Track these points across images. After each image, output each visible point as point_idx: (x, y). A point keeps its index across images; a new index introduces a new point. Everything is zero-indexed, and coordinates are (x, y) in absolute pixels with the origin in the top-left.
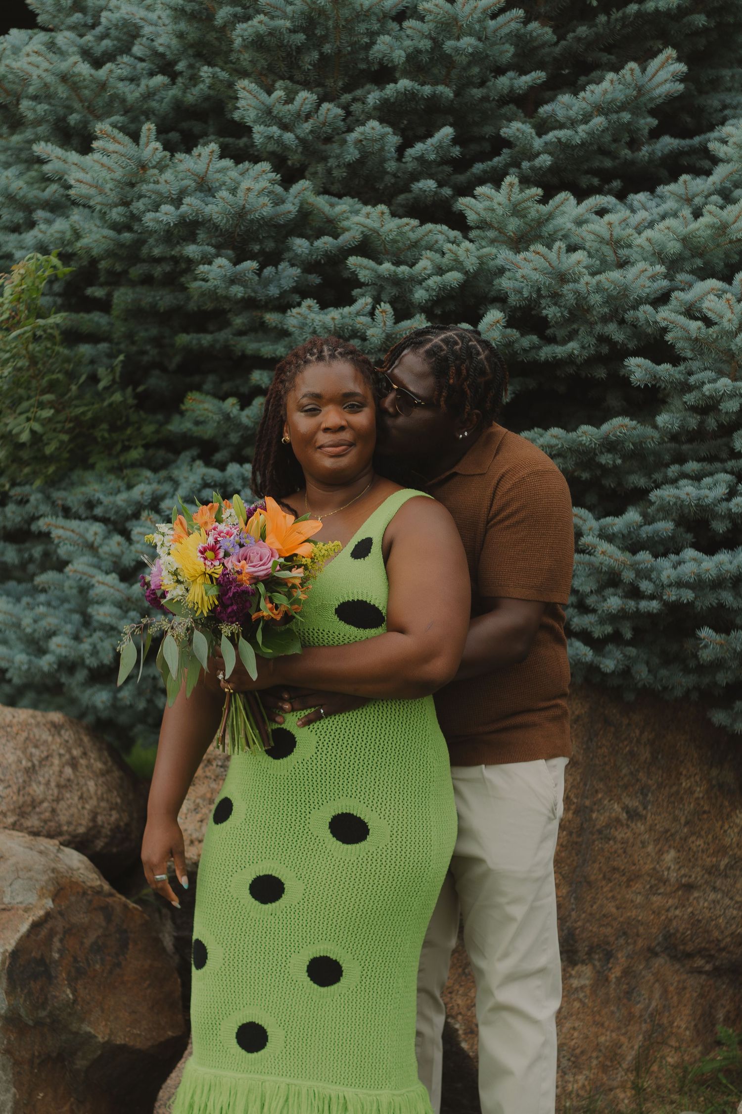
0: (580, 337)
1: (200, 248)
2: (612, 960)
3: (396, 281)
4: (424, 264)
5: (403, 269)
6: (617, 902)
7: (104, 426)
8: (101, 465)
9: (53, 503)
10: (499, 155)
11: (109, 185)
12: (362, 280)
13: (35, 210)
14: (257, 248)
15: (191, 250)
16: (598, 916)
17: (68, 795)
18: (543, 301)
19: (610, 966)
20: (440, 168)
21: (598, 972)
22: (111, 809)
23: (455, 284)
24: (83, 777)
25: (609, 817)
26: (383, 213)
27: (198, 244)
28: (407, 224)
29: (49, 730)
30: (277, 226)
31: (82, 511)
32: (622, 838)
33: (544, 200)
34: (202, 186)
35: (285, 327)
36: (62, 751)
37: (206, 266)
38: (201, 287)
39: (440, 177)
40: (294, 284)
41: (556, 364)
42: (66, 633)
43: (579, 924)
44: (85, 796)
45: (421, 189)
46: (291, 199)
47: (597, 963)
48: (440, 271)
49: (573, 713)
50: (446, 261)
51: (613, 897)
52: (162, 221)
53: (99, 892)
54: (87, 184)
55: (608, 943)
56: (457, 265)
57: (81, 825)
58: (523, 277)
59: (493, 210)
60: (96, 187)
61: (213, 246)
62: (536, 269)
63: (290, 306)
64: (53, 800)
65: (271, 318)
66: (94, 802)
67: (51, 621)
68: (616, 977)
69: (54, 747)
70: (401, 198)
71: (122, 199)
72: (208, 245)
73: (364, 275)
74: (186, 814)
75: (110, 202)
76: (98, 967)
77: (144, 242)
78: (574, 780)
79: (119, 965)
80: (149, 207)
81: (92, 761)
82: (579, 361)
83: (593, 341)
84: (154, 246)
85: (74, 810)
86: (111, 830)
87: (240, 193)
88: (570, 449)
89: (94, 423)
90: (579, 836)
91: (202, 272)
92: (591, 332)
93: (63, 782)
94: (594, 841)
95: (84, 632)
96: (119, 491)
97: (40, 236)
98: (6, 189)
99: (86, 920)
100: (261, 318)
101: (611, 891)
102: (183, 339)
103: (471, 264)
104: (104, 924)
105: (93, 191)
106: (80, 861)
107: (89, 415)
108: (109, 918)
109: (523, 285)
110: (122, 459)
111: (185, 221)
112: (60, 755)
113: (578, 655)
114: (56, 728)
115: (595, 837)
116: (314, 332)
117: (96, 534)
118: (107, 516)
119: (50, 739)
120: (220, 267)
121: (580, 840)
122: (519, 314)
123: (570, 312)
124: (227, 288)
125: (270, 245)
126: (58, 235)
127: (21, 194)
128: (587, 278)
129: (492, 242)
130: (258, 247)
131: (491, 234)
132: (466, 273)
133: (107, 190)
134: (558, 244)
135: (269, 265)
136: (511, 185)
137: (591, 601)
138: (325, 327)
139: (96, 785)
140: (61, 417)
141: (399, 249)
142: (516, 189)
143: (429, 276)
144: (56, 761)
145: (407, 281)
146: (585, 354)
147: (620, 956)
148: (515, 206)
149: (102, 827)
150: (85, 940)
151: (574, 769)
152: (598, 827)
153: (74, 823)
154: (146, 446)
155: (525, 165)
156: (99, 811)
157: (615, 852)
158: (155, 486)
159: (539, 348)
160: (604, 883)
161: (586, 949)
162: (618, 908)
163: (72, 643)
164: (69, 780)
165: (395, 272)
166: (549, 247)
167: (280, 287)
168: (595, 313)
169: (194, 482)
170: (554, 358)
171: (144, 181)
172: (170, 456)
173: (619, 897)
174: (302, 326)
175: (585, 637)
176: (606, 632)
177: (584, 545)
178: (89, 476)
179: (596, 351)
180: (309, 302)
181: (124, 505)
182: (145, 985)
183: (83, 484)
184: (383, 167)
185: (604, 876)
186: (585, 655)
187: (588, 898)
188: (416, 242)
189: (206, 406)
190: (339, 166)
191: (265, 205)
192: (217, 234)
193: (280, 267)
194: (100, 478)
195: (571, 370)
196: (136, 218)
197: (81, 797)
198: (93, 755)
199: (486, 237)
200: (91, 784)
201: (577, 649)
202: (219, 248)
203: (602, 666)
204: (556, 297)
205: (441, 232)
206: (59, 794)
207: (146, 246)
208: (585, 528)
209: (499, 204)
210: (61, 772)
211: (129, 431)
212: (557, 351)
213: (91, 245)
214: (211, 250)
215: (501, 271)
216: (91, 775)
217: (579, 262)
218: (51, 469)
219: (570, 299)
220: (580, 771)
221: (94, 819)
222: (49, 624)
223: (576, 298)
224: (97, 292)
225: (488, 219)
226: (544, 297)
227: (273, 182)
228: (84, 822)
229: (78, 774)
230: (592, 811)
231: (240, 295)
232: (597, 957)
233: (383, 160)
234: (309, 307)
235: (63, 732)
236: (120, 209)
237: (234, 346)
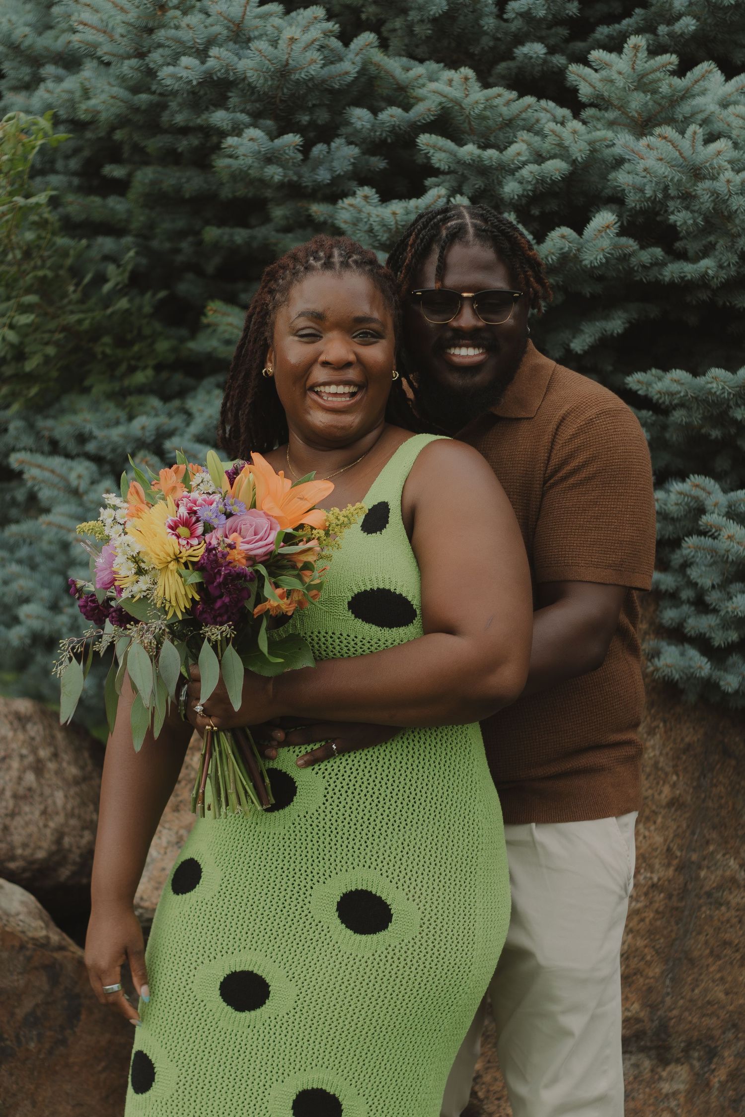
0: (717, 253)
1: (232, 115)
2: (715, 1060)
3: (481, 169)
4: (519, 149)
5: (491, 153)
6: (727, 986)
7: (107, 339)
8: (100, 388)
9: (38, 436)
10: (630, 15)
11: (120, 30)
12: (437, 165)
13: (43, 65)
14: (305, 119)
15: (219, 117)
16: (700, 1003)
17: (27, 809)
18: (671, 204)
19: (713, 1066)
20: (553, 30)
21: (697, 1074)
22: (84, 828)
23: (557, 176)
24: (49, 786)
25: (722, 876)
26: (466, 79)
27: (227, 109)
28: (499, 95)
29: (11, 723)
30: (331, 91)
31: (72, 447)
32: (738, 904)
33: (681, 71)
34: (238, 35)
35: (336, 222)
36: (24, 751)
37: (236, 138)
38: (229, 167)
39: (552, 41)
40: (350, 168)
41: (685, 286)
42: (42, 599)
43: (675, 1012)
44: (49, 810)
45: (525, 55)
46: (351, 56)
47: (697, 1064)
48: (539, 158)
49: (682, 739)
50: (547, 146)
51: (722, 979)
52: (181, 77)
53: (43, 945)
54: (93, 28)
55: (712, 1038)
56: (562, 152)
57: (40, 848)
58: (645, 170)
59: (612, 81)
60: (105, 32)
61: (248, 113)
62: (661, 160)
63: (344, 195)
64: (6, 815)
65: (318, 210)
66: (60, 819)
67: (24, 583)
68: (719, 1082)
69: (14, 746)
70: (502, 67)
71: (136, 49)
72: (242, 111)
73: (439, 160)
74: (166, 848)
75: (121, 51)
76: (32, 1045)
77: (164, 106)
78: (678, 827)
79: (63, 1042)
80: (169, 60)
81: (65, 765)
82: (715, 283)
83: (735, 259)
84: (176, 112)
85: (32, 829)
86: (81, 856)
87: (282, 44)
88: (696, 398)
89: (95, 334)
90: (682, 899)
91: (230, 146)
92: (732, 247)
93: (21, 791)
94: (700, 907)
95: (66, 600)
96: (117, 423)
97: (46, 96)
98: (9, 36)
99: (22, 982)
100: (307, 210)
101: (719, 971)
102: (212, 233)
103: (579, 150)
104: (46, 987)
105: (101, 38)
106: (23, 903)
107: (86, 324)
108: (54, 980)
109: (645, 180)
110: (126, 382)
111: (211, 78)
112: (22, 757)
113: (690, 667)
114: (21, 720)
115: (702, 901)
116: (371, 230)
117: (79, 477)
118: (103, 453)
119: (10, 734)
120: (251, 140)
121: (683, 904)
122: (640, 220)
123: (706, 219)
124: (262, 168)
125: (323, 117)
126: (65, 96)
127: (27, 43)
128: (729, 174)
129: (611, 124)
130: (307, 118)
131: (611, 115)
132: (574, 162)
133: (117, 37)
134: (693, 128)
135: (319, 142)
136: (636, 48)
137: (713, 598)
138: (383, 224)
139: (66, 796)
140: (52, 325)
141: (488, 128)
142: (642, 55)
143: (525, 163)
144: (15, 764)
145: (496, 169)
146: (723, 275)
147: (726, 1054)
148: (642, 76)
149: (70, 851)
150: (17, 1011)
151: (679, 813)
152: (707, 888)
153: (32, 845)
154: (159, 368)
155: (662, 29)
156: (66, 830)
157: (728, 921)
158: (162, 419)
159: (664, 264)
160: (710, 960)
161: (683, 1045)
162: (727, 994)
163: (47, 613)
164: (30, 789)
165: (479, 157)
166: (682, 133)
167: (331, 170)
168: (737, 221)
169: (211, 417)
170: (682, 278)
171: (163, 26)
172: (190, 381)
173: (730, 979)
174: (356, 222)
175: (703, 644)
176: (730, 640)
177: (706, 525)
178: (83, 402)
179: (738, 273)
180: (367, 190)
181: (121, 441)
182: (100, 1068)
183: (75, 412)
184: (479, 25)
185: (712, 952)
186: (701, 668)
187: (690, 979)
188: (510, 120)
189: (230, 319)
190: (422, 21)
191: (313, 61)
192: (253, 98)
193: (333, 145)
194: (95, 406)
195: (704, 296)
196: (151, 73)
197: (44, 812)
198: (66, 757)
199: (603, 117)
200: (59, 796)
201: (691, 659)
202: (256, 117)
203: (722, 683)
204: (687, 198)
205: (545, 110)
206: (15, 807)
207: (167, 112)
208: (709, 503)
209: (620, 73)
210: (20, 779)
211: (136, 348)
212: (686, 269)
213: (99, 108)
214: (244, 118)
215: (619, 162)
216: (60, 783)
217: (719, 153)
218: (34, 391)
219: (706, 201)
220: (687, 815)
221: (59, 841)
222: (22, 588)
223: (713, 201)
224: (115, 171)
225: (606, 94)
226: (673, 198)
227: (327, 34)
228: (45, 845)
229: (43, 781)
230: (700, 867)
231: (277, 178)
232: (696, 1055)
233: (481, 16)
234: (366, 198)
235: (29, 726)
236: (134, 62)
237: (276, 245)
